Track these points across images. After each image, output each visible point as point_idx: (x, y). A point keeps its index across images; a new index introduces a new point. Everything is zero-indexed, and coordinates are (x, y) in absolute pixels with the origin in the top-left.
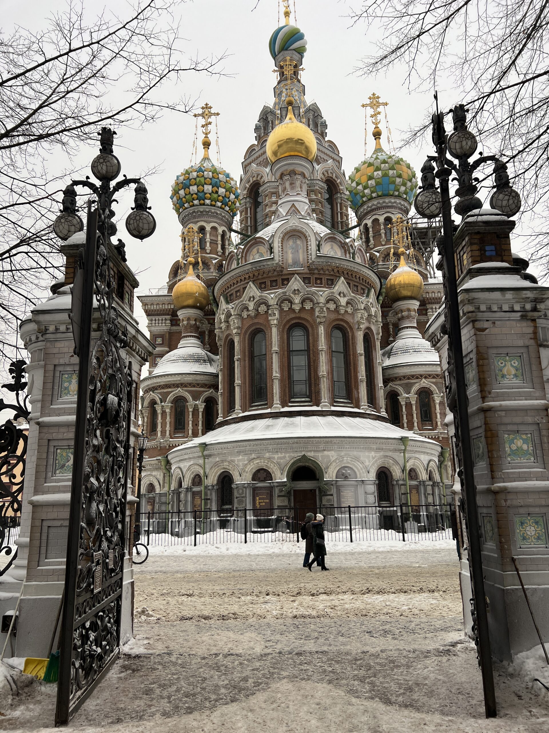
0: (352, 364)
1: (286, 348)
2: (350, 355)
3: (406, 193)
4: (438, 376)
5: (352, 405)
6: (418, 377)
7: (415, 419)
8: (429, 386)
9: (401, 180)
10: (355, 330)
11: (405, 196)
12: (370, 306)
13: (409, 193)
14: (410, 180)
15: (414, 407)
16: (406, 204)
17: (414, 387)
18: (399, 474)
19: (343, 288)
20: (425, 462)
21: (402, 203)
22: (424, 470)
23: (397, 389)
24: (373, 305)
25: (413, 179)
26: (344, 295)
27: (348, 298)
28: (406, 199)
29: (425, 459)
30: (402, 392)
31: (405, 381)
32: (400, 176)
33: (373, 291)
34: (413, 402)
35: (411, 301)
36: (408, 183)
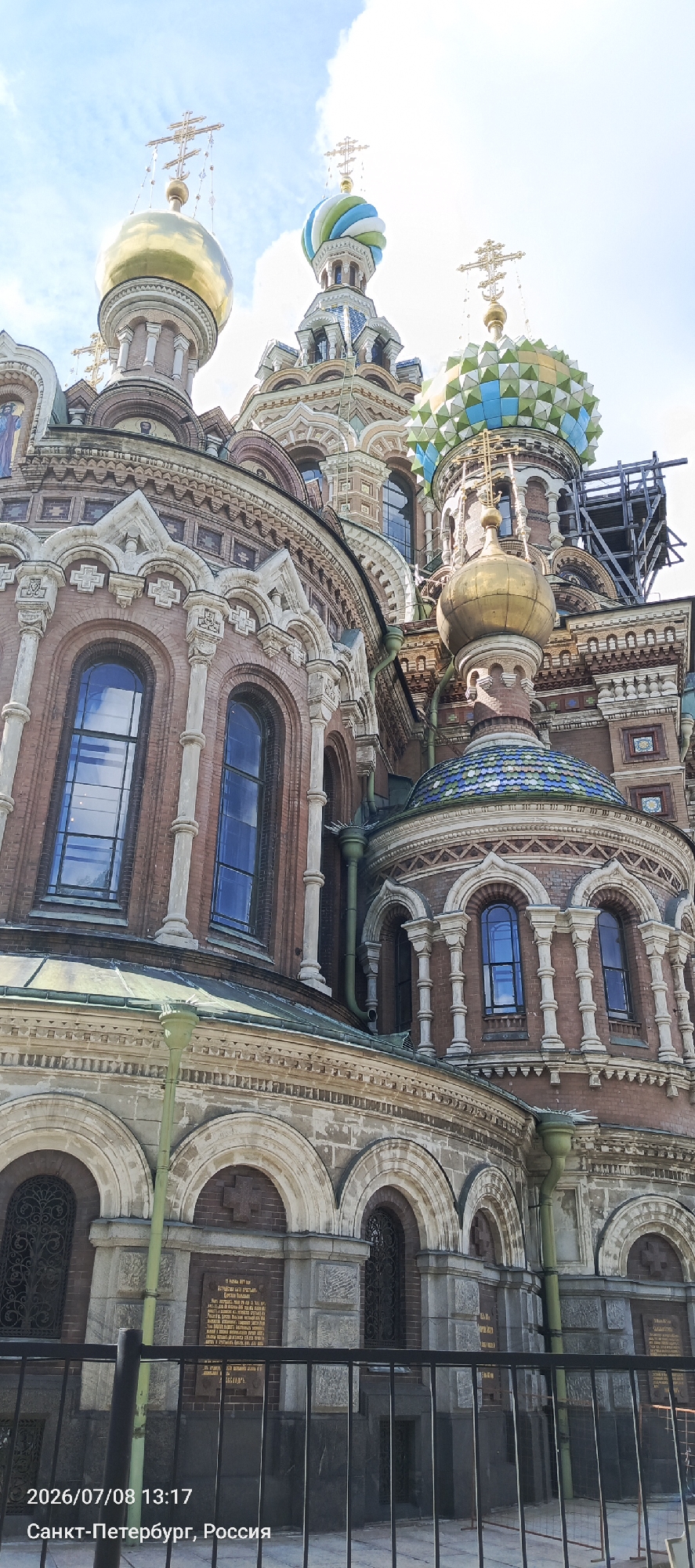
3: (556, 421)
4: (551, 842)
5: (122, 922)
6: (475, 851)
7: (458, 1002)
8: (511, 876)
9: (535, 385)
10: (178, 662)
11: (554, 429)
12: (267, 599)
13: (567, 421)
14: (565, 386)
15: (456, 957)
16: (559, 448)
17: (457, 885)
18: (128, 1194)
19: (140, 525)
20: (335, 1145)
21: (545, 445)
22: (322, 1183)
23: (405, 896)
24: (283, 600)
25: (574, 385)
26: (141, 547)
27: (154, 555)
28: (559, 436)
29: (345, 1130)
30: (417, 907)
31: (434, 869)
32: (529, 375)
33: (284, 554)
34: (452, 940)
35: (502, 641)
36: (559, 395)
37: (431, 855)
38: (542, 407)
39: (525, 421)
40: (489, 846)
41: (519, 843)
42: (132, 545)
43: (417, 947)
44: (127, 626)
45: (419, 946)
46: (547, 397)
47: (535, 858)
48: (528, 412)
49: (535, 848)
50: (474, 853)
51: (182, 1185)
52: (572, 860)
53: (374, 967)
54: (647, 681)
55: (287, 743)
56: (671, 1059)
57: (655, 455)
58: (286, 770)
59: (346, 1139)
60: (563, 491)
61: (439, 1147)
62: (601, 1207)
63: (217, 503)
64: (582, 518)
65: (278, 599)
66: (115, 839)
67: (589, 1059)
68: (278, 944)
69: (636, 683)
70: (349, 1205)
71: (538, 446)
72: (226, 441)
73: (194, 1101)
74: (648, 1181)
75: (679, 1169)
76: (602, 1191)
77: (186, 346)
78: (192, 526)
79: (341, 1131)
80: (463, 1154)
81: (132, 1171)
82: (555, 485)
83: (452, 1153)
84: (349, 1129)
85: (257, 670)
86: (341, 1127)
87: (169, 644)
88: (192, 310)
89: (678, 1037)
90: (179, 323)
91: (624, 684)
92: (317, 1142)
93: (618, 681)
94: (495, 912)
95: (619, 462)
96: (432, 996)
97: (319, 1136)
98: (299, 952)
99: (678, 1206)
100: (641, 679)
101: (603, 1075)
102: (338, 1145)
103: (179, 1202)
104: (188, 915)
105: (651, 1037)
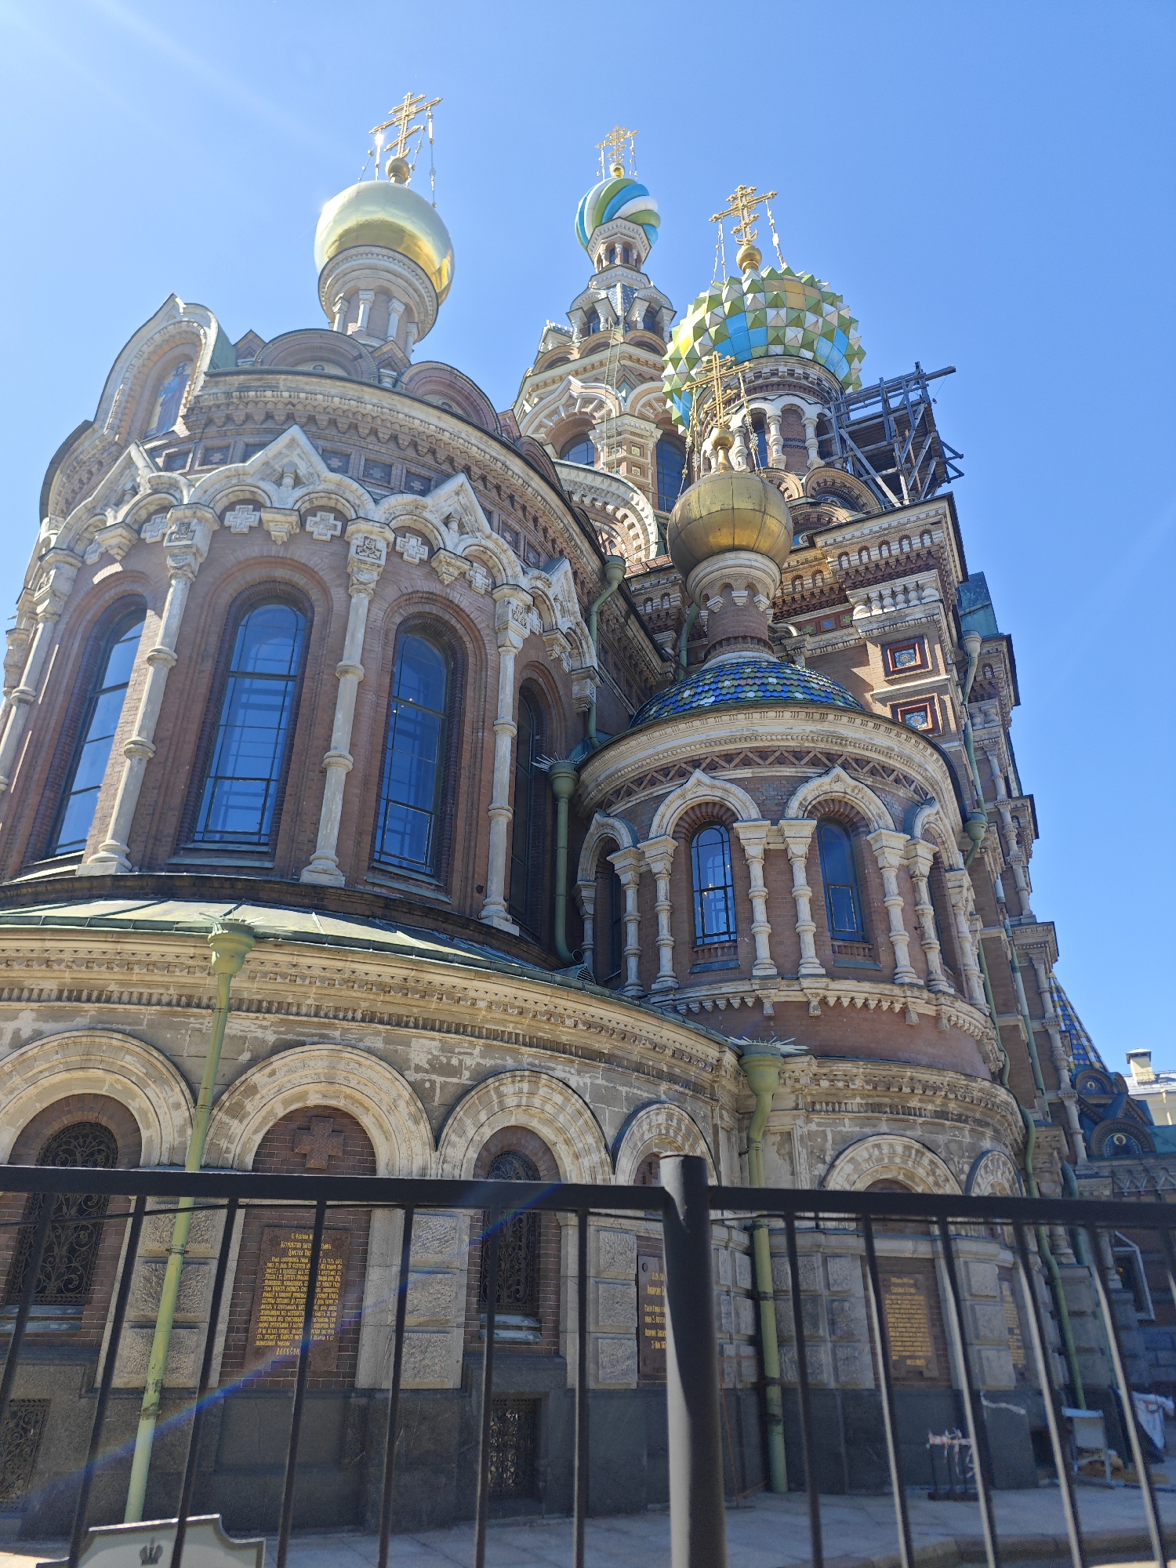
0: (304, 710)
1: (65, 684)
3: (808, 345)
4: (763, 754)
5: (268, 865)
6: (679, 772)
7: (664, 933)
8: (719, 793)
9: (783, 312)
10: (337, 594)
11: (809, 355)
12: (443, 528)
13: (824, 348)
14: (816, 310)
15: (663, 887)
16: (814, 373)
17: (662, 809)
18: (170, 1137)
19: (297, 460)
20: (439, 1080)
21: (799, 371)
22: (417, 1122)
23: (613, 827)
24: (461, 526)
25: (827, 308)
26: (297, 482)
27: (311, 488)
28: (814, 361)
29: (455, 1062)
30: (625, 838)
31: (642, 795)
32: (775, 304)
33: (461, 478)
34: (657, 867)
35: (730, 559)
36: (810, 319)
37: (639, 781)
38: (793, 335)
39: (778, 349)
40: (696, 764)
41: (728, 758)
42: (288, 481)
43: (624, 879)
44: (282, 562)
45: (625, 878)
46: (798, 322)
47: (746, 773)
48: (778, 340)
49: (746, 763)
50: (682, 773)
51: (235, 1126)
52: (787, 771)
53: (589, 908)
54: (906, 590)
55: (471, 675)
56: (907, 980)
57: (917, 366)
58: (469, 701)
59: (455, 1071)
60: (821, 416)
61: (588, 1081)
62: (823, 1151)
63: (384, 434)
64: (843, 440)
65: (454, 526)
66: (268, 781)
67: (805, 983)
68: (456, 882)
69: (894, 594)
70: (454, 1146)
71: (791, 373)
72: (401, 374)
73: (259, 1034)
74: (879, 1119)
75: (919, 1105)
76: (824, 1132)
77: (401, 308)
78: (358, 462)
79: (448, 1063)
80: (624, 1090)
81: (175, 1114)
82: (811, 411)
83: (606, 1088)
84: (461, 1061)
85: (430, 598)
86: (449, 1059)
87: (327, 577)
88: (405, 273)
89: (920, 957)
90: (393, 288)
91: (881, 597)
92: (412, 1076)
93: (874, 595)
94: (709, 836)
95: (881, 379)
96: (640, 929)
97: (418, 1069)
98: (481, 889)
99: (917, 1146)
100: (899, 589)
101: (824, 1001)
102: (443, 1079)
103: (233, 1147)
104: (338, 853)
105: (884, 958)
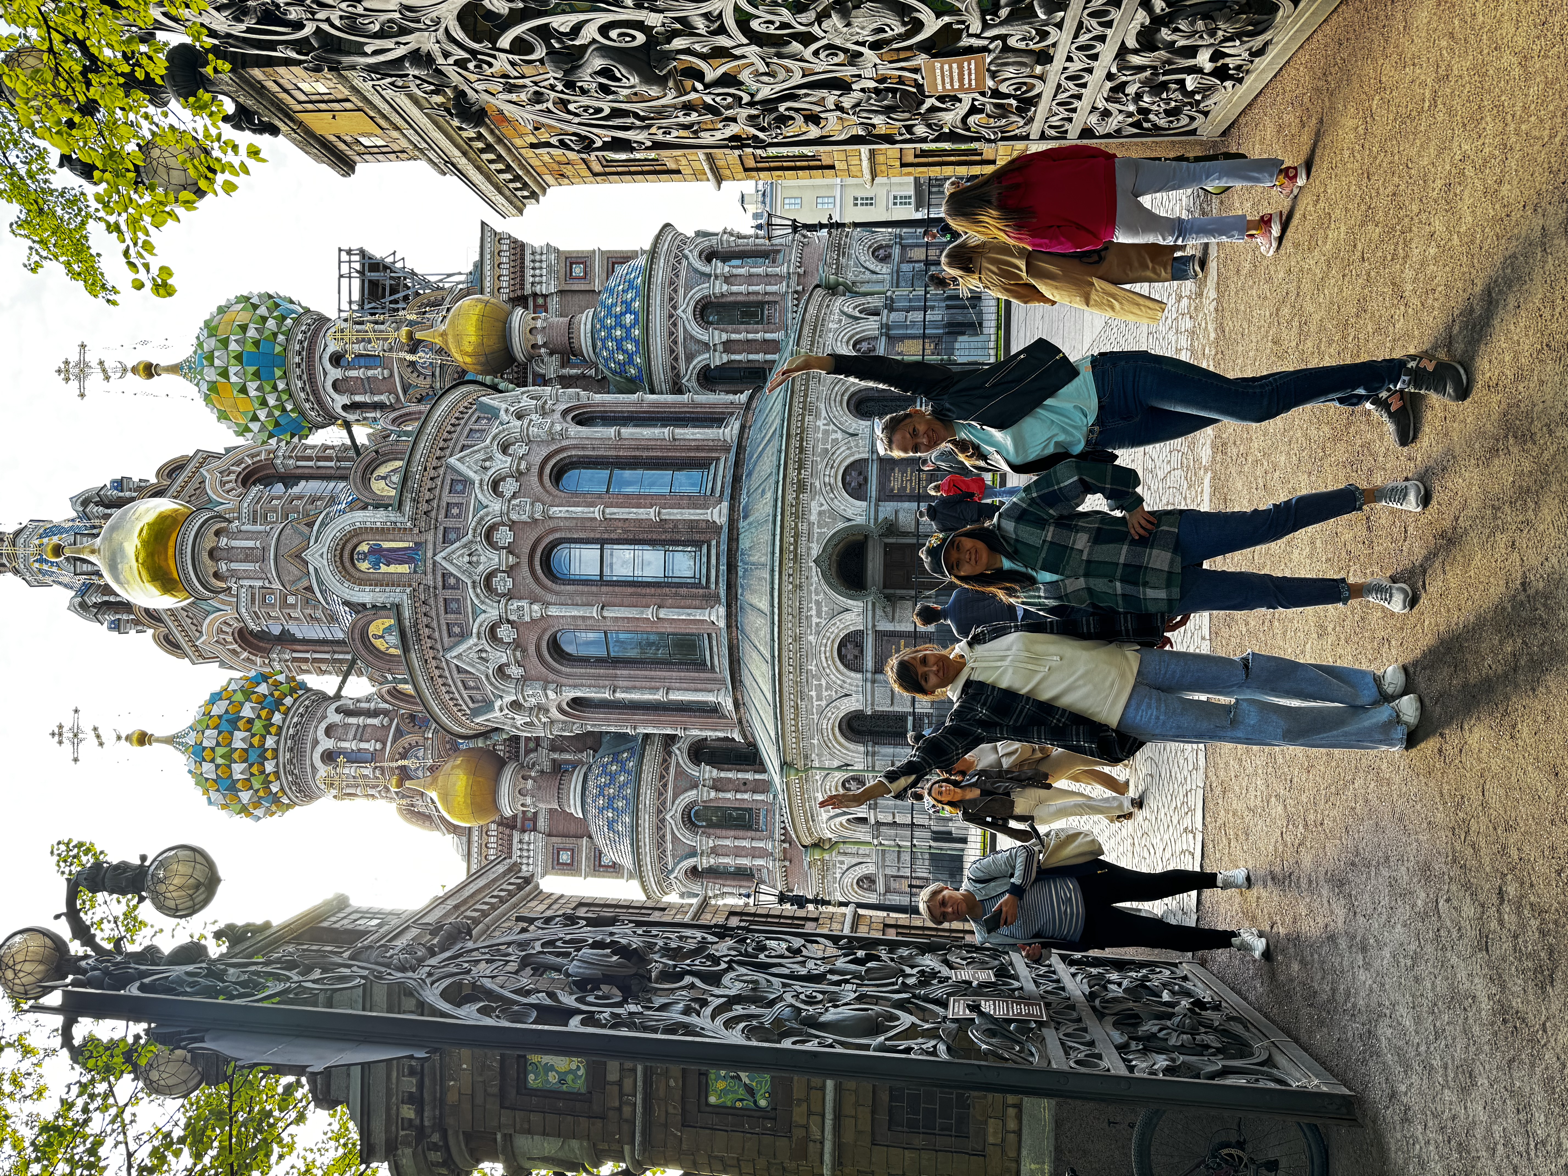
0: (637, 453)
1: (594, 589)
2: (617, 457)
3: (283, 318)
4: (672, 283)
7: (759, 336)
8: (691, 303)
11: (289, 321)
15: (734, 336)
17: (693, 332)
23: (694, 368)
30: (700, 360)
31: (681, 350)
32: (243, 329)
34: (724, 339)
36: (261, 312)
37: (672, 351)
38: (271, 324)
39: (281, 338)
40: (671, 316)
41: (671, 299)
42: (487, 464)
43: (725, 360)
44: (542, 467)
45: (725, 358)
46: (264, 319)
47: (681, 291)
49: (675, 291)
50: (675, 324)
52: (683, 274)
62: (860, 271)
71: (304, 332)
74: (848, 252)
75: (843, 242)
93: (531, 279)
96: (753, 352)
